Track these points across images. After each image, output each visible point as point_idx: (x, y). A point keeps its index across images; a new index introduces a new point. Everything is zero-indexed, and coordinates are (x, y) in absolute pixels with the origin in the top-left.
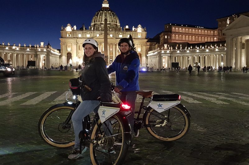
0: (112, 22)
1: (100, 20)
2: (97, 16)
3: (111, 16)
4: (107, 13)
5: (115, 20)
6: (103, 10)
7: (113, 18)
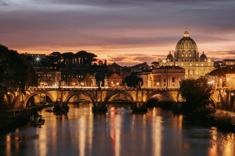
0: (192, 49)
1: (183, 48)
2: (180, 44)
3: (191, 44)
4: (188, 42)
5: (194, 47)
6: (185, 40)
7: (192, 46)
